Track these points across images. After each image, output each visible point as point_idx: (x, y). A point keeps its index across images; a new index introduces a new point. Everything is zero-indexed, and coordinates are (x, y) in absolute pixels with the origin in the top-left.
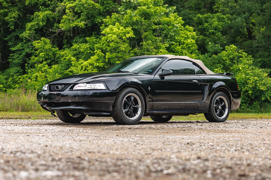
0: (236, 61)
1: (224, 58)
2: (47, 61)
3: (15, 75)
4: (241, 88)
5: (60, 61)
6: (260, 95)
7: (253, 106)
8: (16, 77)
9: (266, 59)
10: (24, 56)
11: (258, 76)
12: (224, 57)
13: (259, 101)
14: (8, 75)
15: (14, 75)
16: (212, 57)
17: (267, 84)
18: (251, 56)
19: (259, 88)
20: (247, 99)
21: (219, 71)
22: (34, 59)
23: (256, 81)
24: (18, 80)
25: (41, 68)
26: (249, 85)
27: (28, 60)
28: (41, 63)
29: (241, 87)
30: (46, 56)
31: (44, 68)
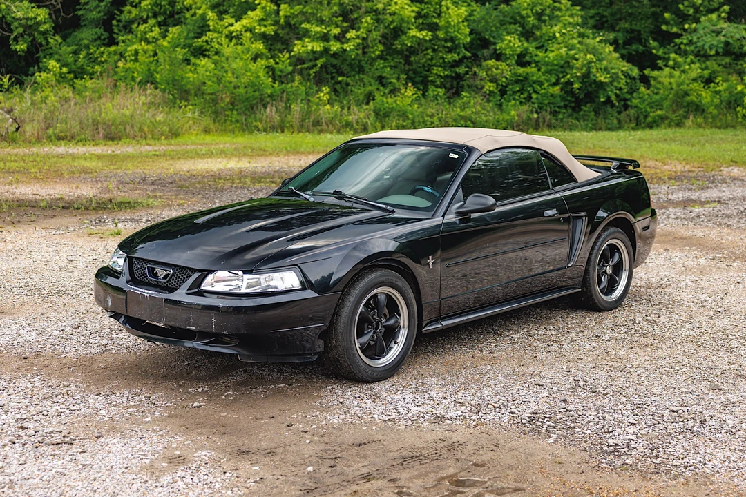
0: (547, 18)
1: (524, 13)
2: (157, 19)
3: (93, 45)
4: (558, 76)
5: (184, 17)
6: (597, 91)
7: (581, 113)
8: (95, 49)
9: (606, 11)
10: (109, 5)
11: (594, 51)
12: (524, 10)
13: (594, 102)
14: (76, 45)
15: (91, 47)
16: (499, 10)
17: (612, 68)
18: (578, 8)
19: (594, 78)
20: (569, 98)
21: (513, 41)
22: (130, 12)
23: (590, 63)
24: (99, 57)
25: (145, 33)
26: (574, 71)
27: (119, 13)
28: (145, 22)
29: (558, 73)
30: (154, 8)
31: (150, 34)
